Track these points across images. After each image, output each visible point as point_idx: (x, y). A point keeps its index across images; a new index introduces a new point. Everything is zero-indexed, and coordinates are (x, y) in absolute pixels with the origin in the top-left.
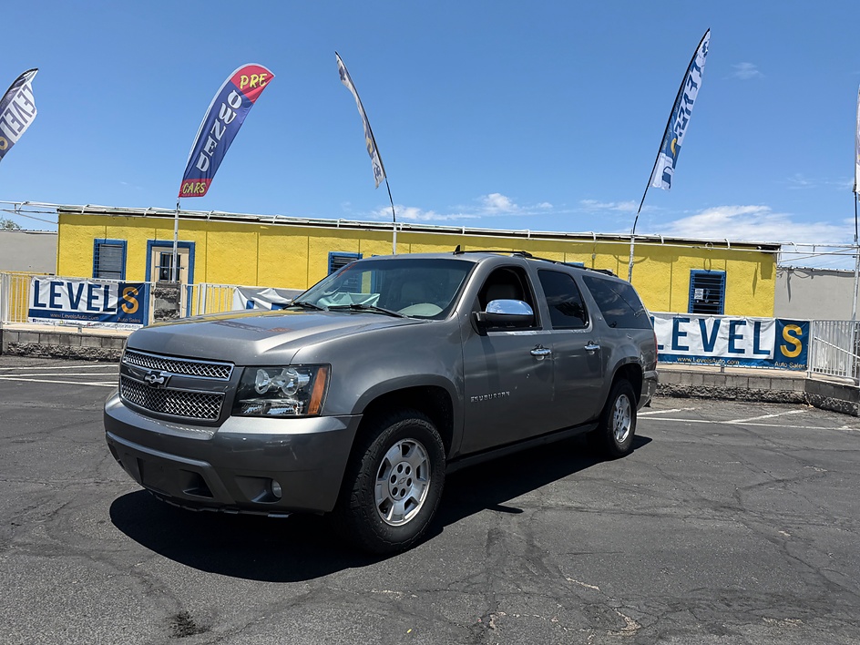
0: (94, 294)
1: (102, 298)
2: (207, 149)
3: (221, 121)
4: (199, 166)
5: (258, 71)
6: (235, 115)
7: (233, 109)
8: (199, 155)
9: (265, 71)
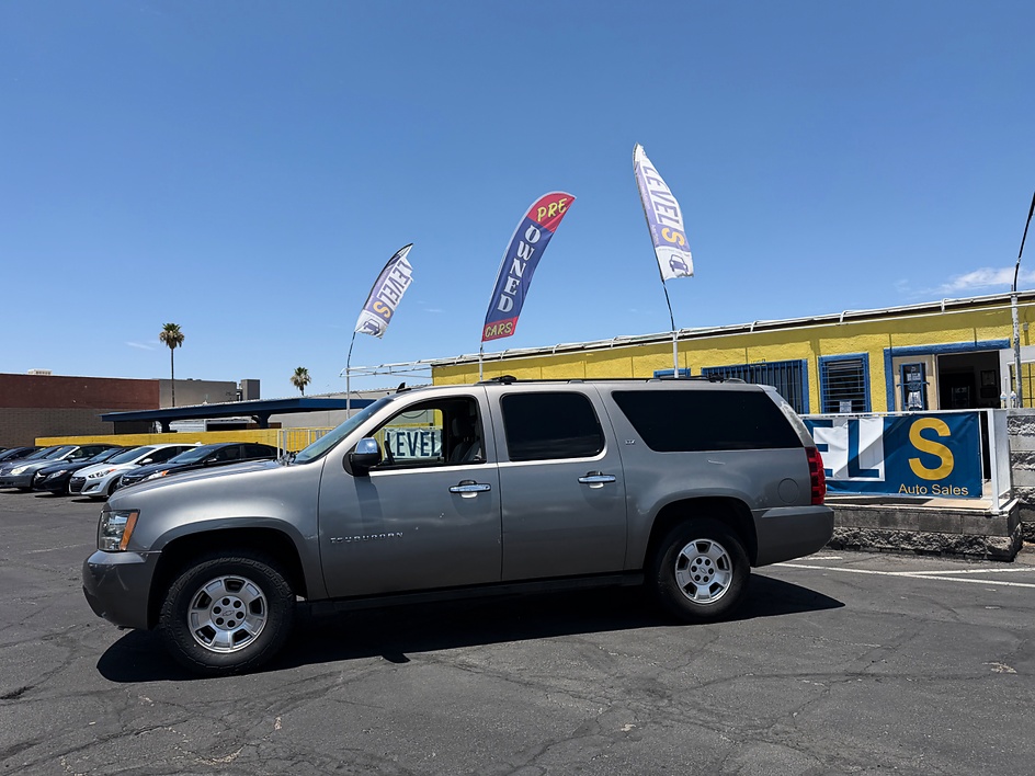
0: (425, 441)
1: (430, 444)
2: (507, 290)
3: (522, 260)
4: (501, 307)
5: (556, 198)
6: (533, 250)
7: (531, 245)
8: (500, 298)
9: (563, 196)
